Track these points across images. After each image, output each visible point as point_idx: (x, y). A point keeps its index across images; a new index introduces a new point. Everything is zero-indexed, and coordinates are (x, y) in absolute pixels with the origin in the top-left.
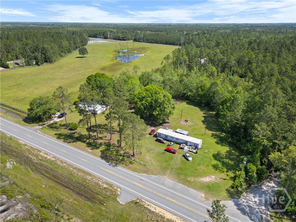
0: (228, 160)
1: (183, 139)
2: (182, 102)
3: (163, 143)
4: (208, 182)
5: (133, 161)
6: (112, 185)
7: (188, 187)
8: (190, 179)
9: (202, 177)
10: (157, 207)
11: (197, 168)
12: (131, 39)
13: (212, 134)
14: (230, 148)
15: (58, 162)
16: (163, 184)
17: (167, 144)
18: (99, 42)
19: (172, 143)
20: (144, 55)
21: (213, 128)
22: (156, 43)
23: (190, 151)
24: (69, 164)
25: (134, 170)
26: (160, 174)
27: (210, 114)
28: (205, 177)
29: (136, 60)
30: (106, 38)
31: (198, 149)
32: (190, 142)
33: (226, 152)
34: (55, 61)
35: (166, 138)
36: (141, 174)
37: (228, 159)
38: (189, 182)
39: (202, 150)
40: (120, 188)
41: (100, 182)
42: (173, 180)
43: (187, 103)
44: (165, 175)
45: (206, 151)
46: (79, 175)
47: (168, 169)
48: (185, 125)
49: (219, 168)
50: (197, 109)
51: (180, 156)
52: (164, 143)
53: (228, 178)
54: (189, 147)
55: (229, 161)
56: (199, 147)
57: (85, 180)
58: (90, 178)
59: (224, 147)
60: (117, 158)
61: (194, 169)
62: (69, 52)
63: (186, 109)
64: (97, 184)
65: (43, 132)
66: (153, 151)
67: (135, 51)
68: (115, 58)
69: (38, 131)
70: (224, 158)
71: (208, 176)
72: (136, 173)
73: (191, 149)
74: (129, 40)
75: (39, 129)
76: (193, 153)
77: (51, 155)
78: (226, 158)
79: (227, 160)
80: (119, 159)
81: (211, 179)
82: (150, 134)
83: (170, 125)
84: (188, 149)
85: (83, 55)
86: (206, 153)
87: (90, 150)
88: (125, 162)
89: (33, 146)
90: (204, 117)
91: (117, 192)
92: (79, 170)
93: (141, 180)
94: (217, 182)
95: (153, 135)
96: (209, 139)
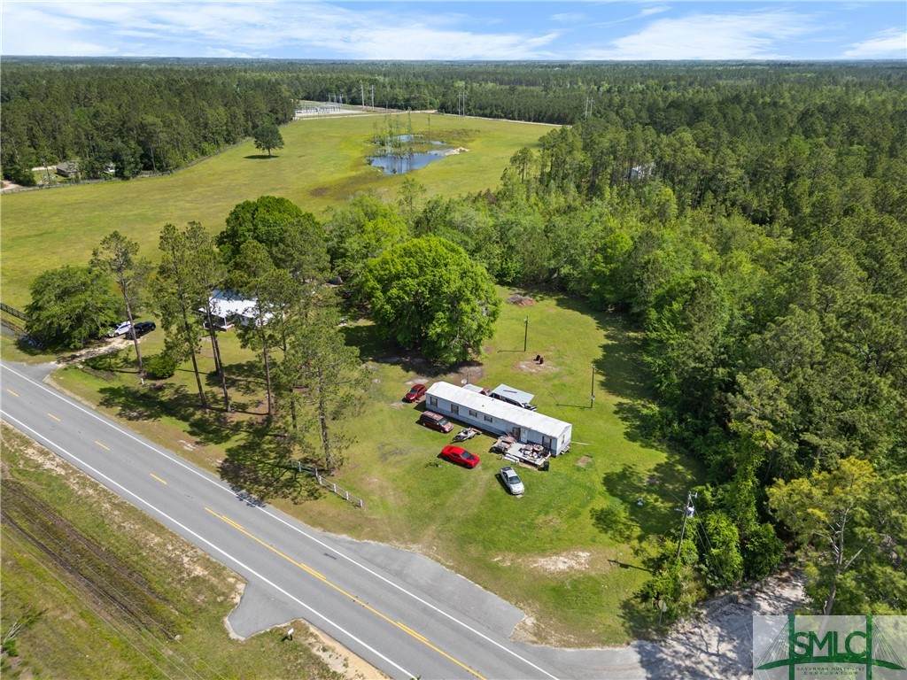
0: (655, 496)
1: (506, 419)
2: (542, 299)
3: (440, 429)
4: (562, 572)
5: (324, 487)
6: (224, 568)
7: (485, 588)
8: (500, 558)
9: (543, 552)
10: (352, 658)
11: (536, 522)
12: (430, 104)
13: (620, 404)
14: (671, 455)
15: (73, 484)
16: (399, 575)
17: (453, 435)
18: (332, 112)
19: (472, 433)
20: (461, 151)
21: (628, 387)
22: (506, 117)
23: (525, 462)
24: (104, 490)
25: (315, 521)
26: (399, 536)
27: (629, 338)
28: (556, 554)
29: (432, 166)
30: (355, 102)
31: (555, 457)
32: (530, 430)
33: (656, 470)
34: (177, 167)
35: (454, 415)
36: (333, 535)
37: (655, 492)
38: (494, 570)
39: (570, 457)
40: (246, 582)
41: (186, 556)
42: (438, 561)
43: (560, 303)
44: (414, 542)
45: (580, 464)
46: (125, 528)
47: (432, 519)
48: (531, 374)
49: (616, 522)
50: (589, 321)
51: (488, 476)
52: (445, 432)
53: (637, 561)
54: (524, 446)
55: (656, 500)
56: (559, 447)
57: (137, 546)
58: (157, 540)
59: (653, 450)
60: (273, 476)
61: (523, 526)
62: (231, 139)
63: (549, 323)
64: (175, 564)
65: (60, 383)
66: (398, 458)
67: (436, 140)
68: (365, 161)
69: (47, 379)
70: (640, 488)
71: (566, 550)
72: (318, 530)
73: (529, 452)
74: (424, 107)
75: (52, 373)
76: (536, 469)
77: (57, 459)
78: (649, 491)
79: (651, 498)
80: (277, 480)
81: (573, 563)
82: (407, 400)
83: (482, 371)
84: (521, 455)
85: (269, 148)
86: (579, 469)
87: (189, 447)
88: (295, 491)
89: (11, 427)
90: (605, 347)
91: (233, 596)
92: (132, 512)
93: (326, 555)
94: (593, 573)
95: (415, 404)
96: (601, 422)
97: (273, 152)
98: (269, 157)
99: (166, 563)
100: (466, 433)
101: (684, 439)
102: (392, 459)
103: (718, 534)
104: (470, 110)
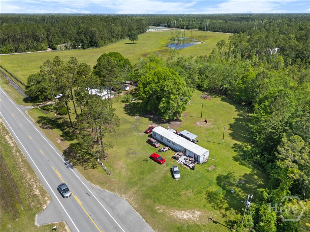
0: (240, 189)
1: (181, 145)
2: (215, 97)
3: (154, 146)
4: (185, 220)
5: (99, 164)
6: (46, 193)
7: (146, 221)
8: (159, 208)
9: (179, 208)
11: (181, 193)
12: (196, 27)
13: (236, 144)
14: (253, 170)
15: (14, 150)
16: (112, 208)
17: (158, 149)
19: (167, 149)
20: (202, 43)
21: (242, 137)
23: (185, 165)
25: (89, 178)
26: (119, 190)
27: (248, 116)
28: (185, 210)
30: (169, 26)
31: (199, 164)
32: (189, 151)
33: (243, 176)
35: (161, 141)
36: (93, 185)
37: (241, 187)
38: (154, 213)
39: (206, 165)
40: (52, 200)
41: (36, 185)
42: (131, 204)
43: (223, 99)
44: (124, 193)
45: (210, 169)
47: (136, 183)
48: (201, 127)
49: (217, 199)
50: (233, 107)
51: (168, 168)
52: (156, 147)
53: (222, 221)
54: (186, 157)
55: (240, 191)
56: (201, 160)
59: (245, 167)
60: (82, 157)
61: (174, 194)
63: (216, 107)
64: (31, 187)
70: (233, 184)
71: (190, 209)
72: (89, 182)
73: (188, 161)
74: (193, 28)
75: (28, 109)
76: (189, 168)
78: (237, 186)
79: (237, 190)
80: (83, 159)
81: (191, 216)
82: (146, 132)
83: (180, 124)
84: (184, 161)
86: (208, 171)
87: (59, 141)
88: (87, 164)
89: (6, 127)
90: (236, 119)
92: (27, 164)
93: (87, 193)
94: (199, 223)
95: (148, 134)
96: (225, 151)
97: (135, 42)
98: (133, 43)
99: (28, 186)
100: (164, 149)
101: (262, 164)
102: (131, 156)
103: (265, 216)
104: (209, 29)
